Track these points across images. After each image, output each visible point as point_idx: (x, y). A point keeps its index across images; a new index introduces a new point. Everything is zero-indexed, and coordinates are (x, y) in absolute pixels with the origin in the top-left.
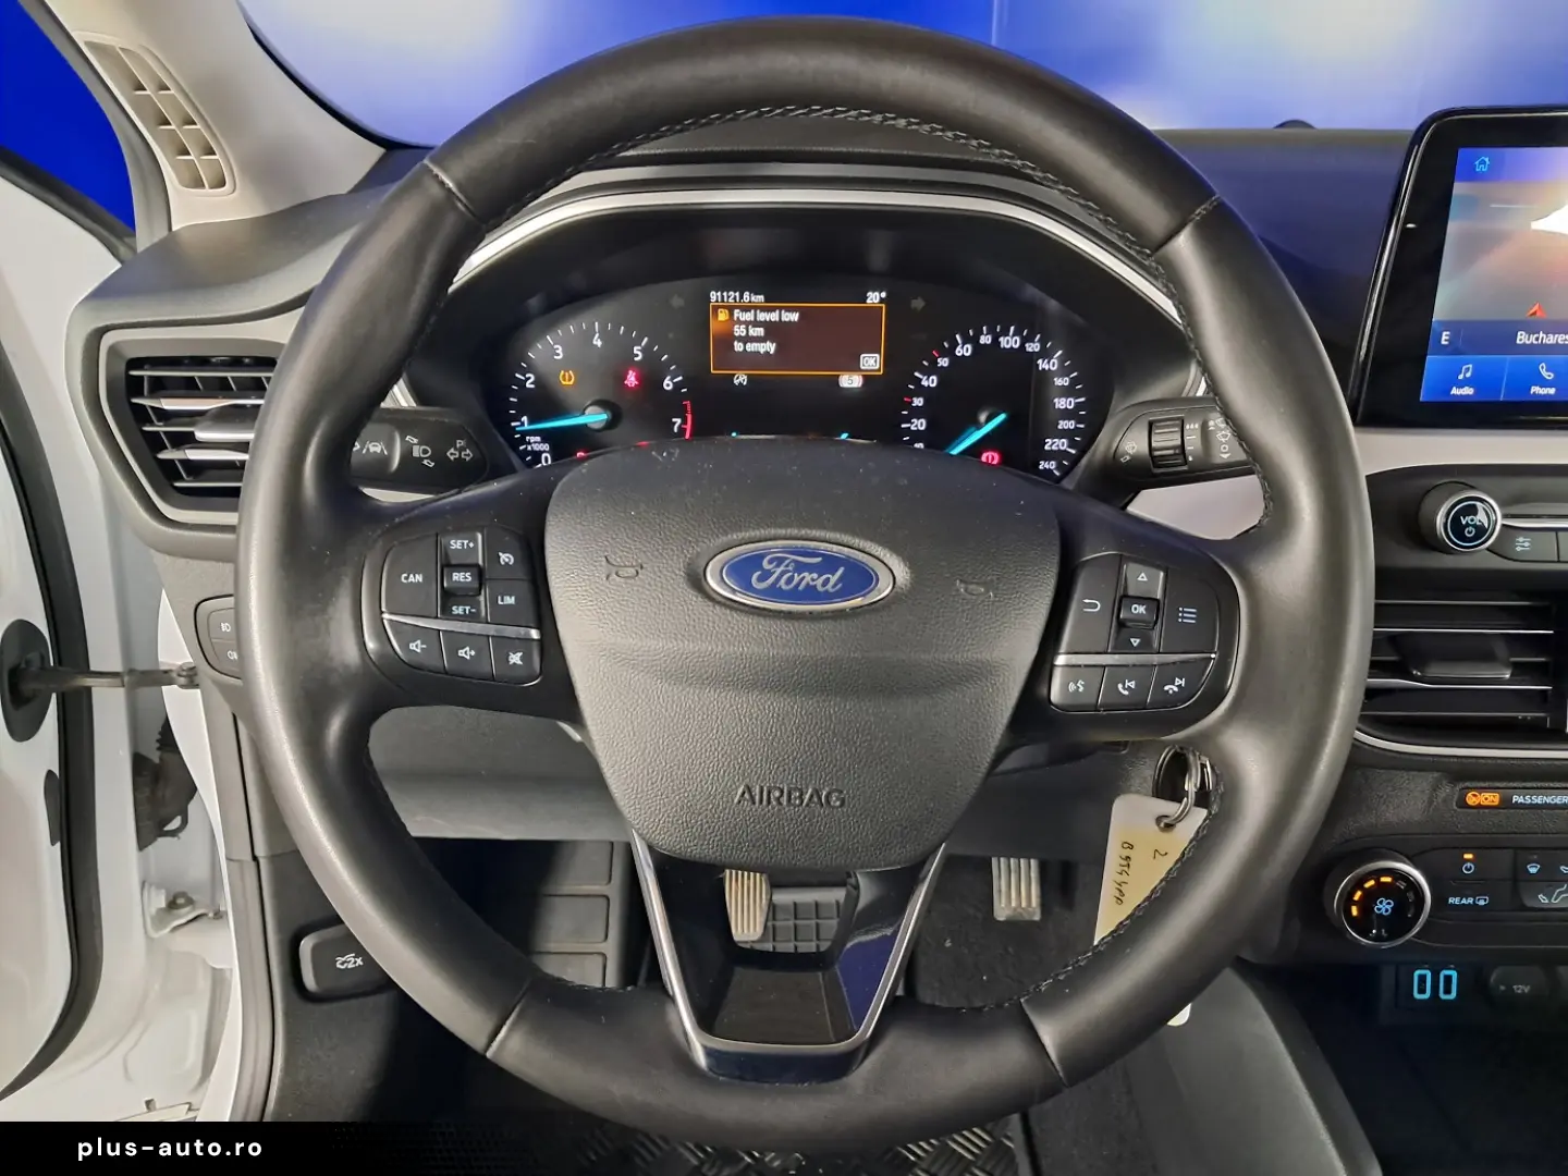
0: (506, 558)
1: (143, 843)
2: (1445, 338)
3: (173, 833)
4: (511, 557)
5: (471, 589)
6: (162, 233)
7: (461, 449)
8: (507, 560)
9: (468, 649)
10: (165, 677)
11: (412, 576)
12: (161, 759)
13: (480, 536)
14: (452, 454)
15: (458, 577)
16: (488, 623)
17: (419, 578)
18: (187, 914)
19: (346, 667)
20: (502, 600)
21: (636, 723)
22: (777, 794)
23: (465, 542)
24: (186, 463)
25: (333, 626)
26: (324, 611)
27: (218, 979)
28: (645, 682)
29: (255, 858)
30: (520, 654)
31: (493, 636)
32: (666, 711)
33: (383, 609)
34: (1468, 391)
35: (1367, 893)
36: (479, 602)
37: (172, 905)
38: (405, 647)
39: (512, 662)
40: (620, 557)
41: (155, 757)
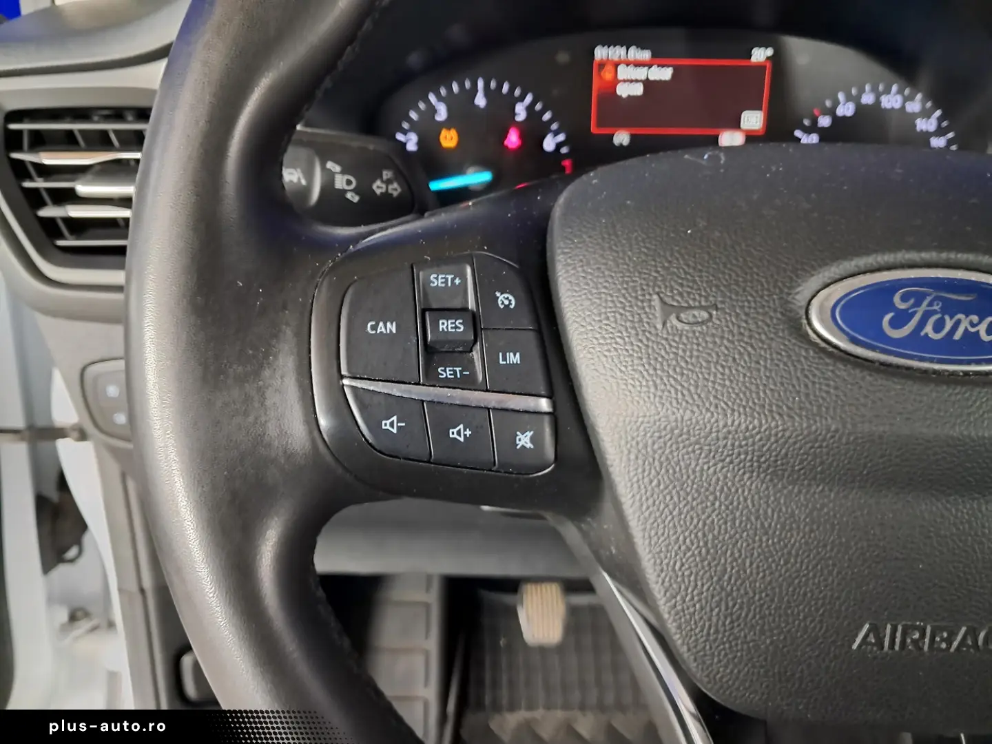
0: (505, 299)
3: (72, 561)
4: (511, 297)
5: (463, 343)
7: (388, 182)
8: (506, 302)
9: (461, 427)
10: (59, 432)
11: (381, 324)
12: (58, 500)
13: (469, 270)
14: (378, 187)
15: (445, 325)
16: (487, 391)
17: (392, 327)
18: (84, 625)
19: (289, 456)
20: (505, 359)
21: (710, 537)
22: (917, 636)
23: (450, 277)
24: (69, 221)
25: (272, 398)
26: (257, 374)
28: (726, 477)
29: (142, 591)
30: (529, 434)
31: (494, 409)
32: (757, 518)
33: (344, 372)
36: (472, 361)
37: (73, 618)
38: (375, 426)
39: (520, 444)
40: (681, 294)
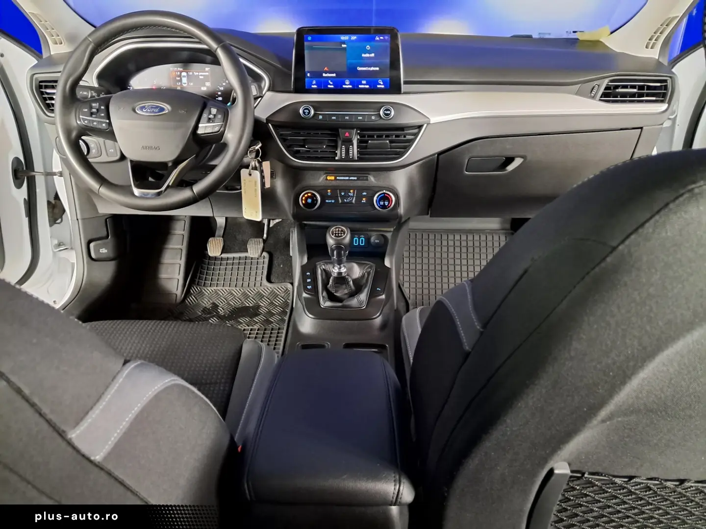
1: (51, 225)
2: (308, 75)
3: (59, 223)
4: (103, 107)
5: (96, 112)
6: (49, 55)
9: (95, 123)
10: (54, 174)
12: (55, 202)
13: (98, 103)
15: (94, 110)
16: (99, 119)
17: (86, 110)
18: (63, 247)
20: (101, 115)
22: (148, 147)
23: (95, 104)
27: (73, 264)
29: (77, 220)
33: (80, 115)
34: (315, 86)
35: (305, 197)
36: (97, 115)
37: (59, 245)
38: (84, 122)
39: (103, 126)
41: (53, 202)
